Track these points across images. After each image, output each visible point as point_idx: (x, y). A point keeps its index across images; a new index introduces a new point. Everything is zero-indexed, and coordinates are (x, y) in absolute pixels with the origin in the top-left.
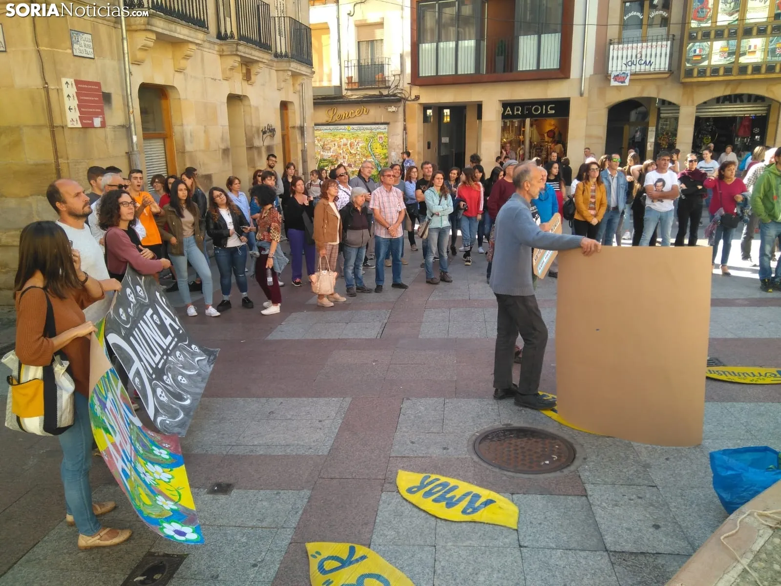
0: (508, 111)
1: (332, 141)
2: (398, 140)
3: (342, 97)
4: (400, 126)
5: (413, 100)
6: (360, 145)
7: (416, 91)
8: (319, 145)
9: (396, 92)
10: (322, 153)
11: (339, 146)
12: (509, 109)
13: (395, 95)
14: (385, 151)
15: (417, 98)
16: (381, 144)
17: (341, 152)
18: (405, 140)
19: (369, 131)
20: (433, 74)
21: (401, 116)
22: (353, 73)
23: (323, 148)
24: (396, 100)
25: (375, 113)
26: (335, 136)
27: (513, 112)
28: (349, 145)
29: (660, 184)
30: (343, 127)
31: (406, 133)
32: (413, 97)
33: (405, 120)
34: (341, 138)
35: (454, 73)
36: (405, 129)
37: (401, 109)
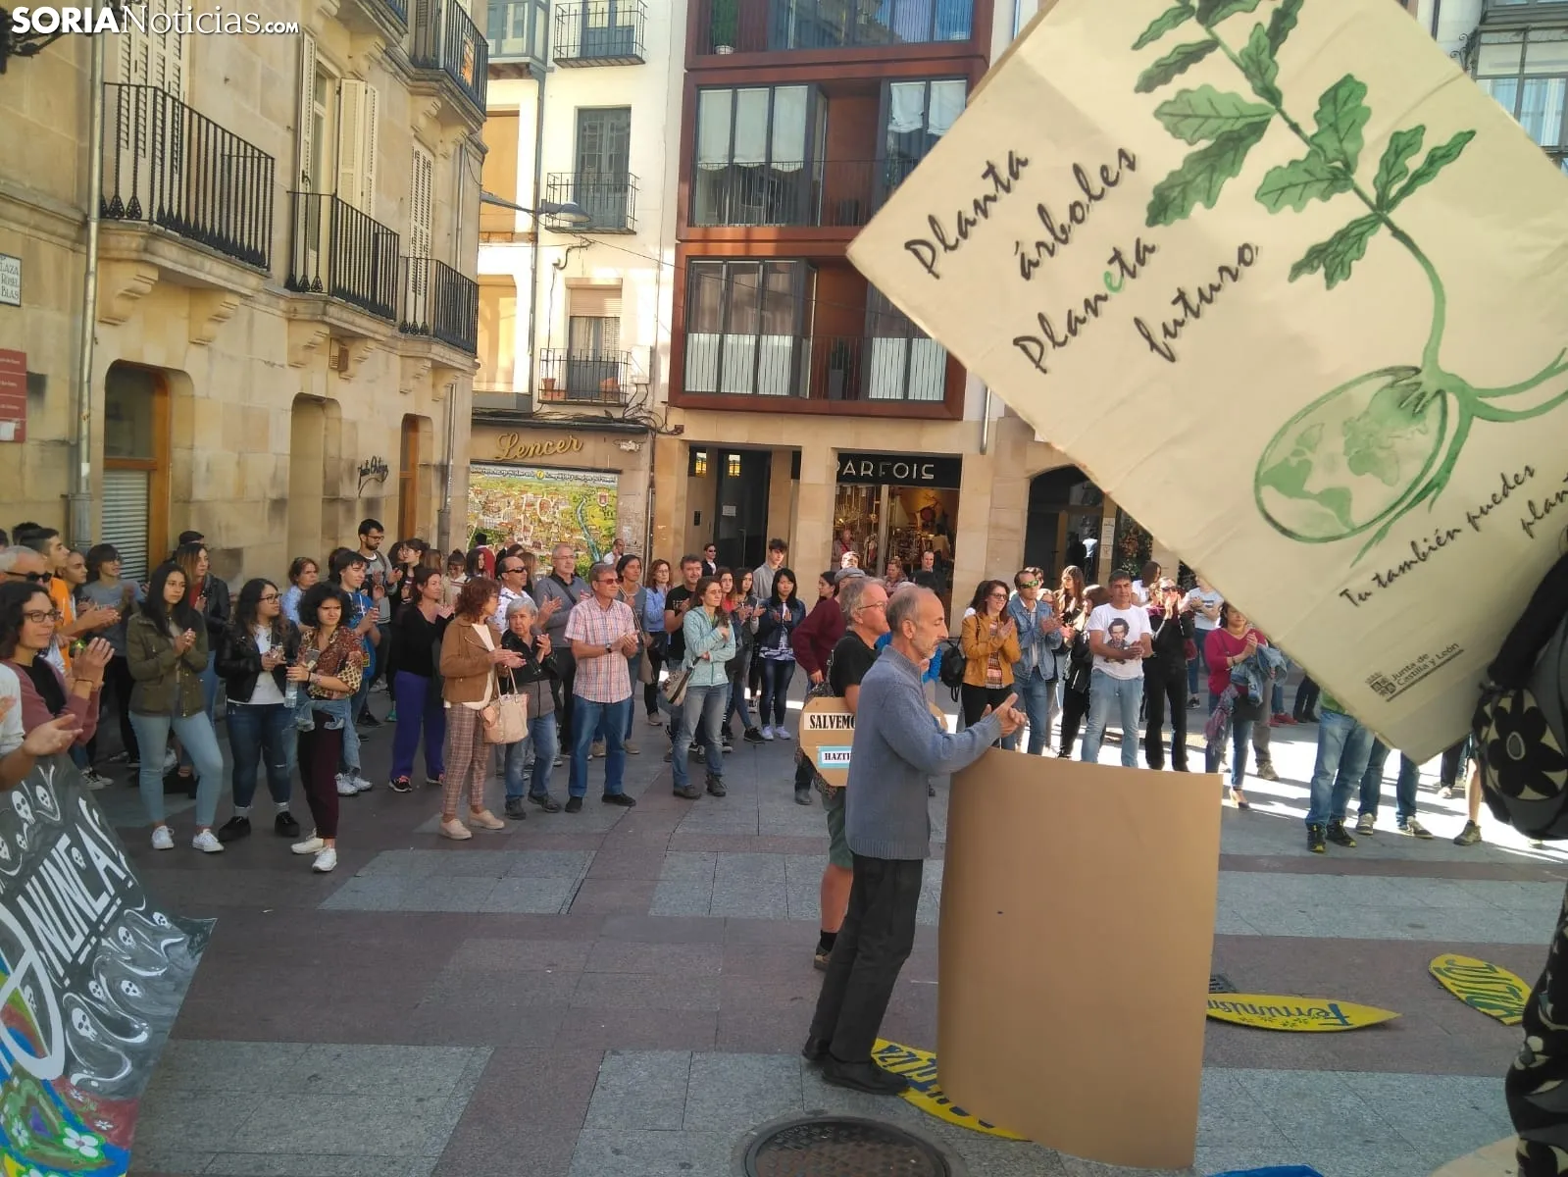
0: (850, 469)
1: (505, 496)
2: (637, 504)
3: (531, 415)
4: (642, 480)
5: (671, 433)
6: (561, 508)
7: (676, 418)
8: (477, 501)
9: (639, 414)
10: (481, 517)
11: (518, 507)
12: (850, 464)
13: (635, 421)
14: (610, 523)
15: (679, 430)
16: (603, 510)
17: (522, 517)
18: (650, 505)
19: (579, 483)
20: (712, 389)
21: (645, 461)
22: (557, 373)
23: (486, 508)
24: (637, 429)
25: (594, 450)
26: (511, 486)
27: (858, 470)
28: (537, 506)
29: (1118, 628)
30: (529, 470)
31: (654, 493)
32: (671, 428)
33: (652, 469)
34: (522, 492)
35: (750, 392)
36: (652, 485)
37: (646, 448)
